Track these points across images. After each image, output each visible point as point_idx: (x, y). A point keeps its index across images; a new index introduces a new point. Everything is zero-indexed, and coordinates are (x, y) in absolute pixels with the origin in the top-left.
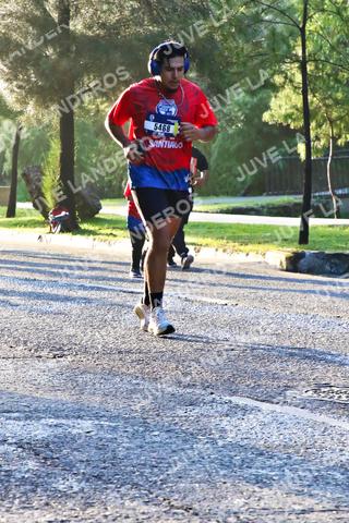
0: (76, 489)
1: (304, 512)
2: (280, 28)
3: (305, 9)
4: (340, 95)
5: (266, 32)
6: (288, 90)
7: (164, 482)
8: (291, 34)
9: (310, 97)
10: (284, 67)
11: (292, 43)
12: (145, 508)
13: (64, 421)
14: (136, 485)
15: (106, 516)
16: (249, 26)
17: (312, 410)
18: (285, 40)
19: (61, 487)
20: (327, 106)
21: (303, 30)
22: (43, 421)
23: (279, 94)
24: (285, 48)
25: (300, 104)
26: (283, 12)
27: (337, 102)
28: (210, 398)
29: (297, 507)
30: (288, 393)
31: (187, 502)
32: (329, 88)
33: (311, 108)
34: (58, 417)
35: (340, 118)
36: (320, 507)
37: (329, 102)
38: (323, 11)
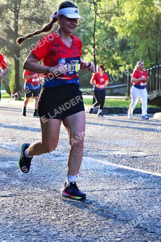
0: (19, 184)
1: (92, 191)
2: (86, 34)
3: (95, 28)
4: (106, 56)
5: (82, 35)
6: (89, 54)
7: (47, 182)
8: (90, 36)
9: (96, 57)
10: (88, 47)
11: (90, 39)
12: (41, 190)
13: (15, 162)
14: (38, 183)
15: (28, 193)
16: (76, 33)
17: (96, 158)
18: (88, 38)
19: (14, 184)
20: (102, 59)
21: (94, 35)
22: (8, 162)
23: (87, 55)
24: (88, 40)
25: (93, 59)
26: (87, 29)
27: (105, 58)
28: (63, 154)
29: (90, 189)
30: (88, 153)
31: (55, 188)
32: (102, 54)
33: (97, 60)
34: (13, 161)
35: (106, 63)
36: (97, 189)
37: (103, 58)
38: (100, 28)
